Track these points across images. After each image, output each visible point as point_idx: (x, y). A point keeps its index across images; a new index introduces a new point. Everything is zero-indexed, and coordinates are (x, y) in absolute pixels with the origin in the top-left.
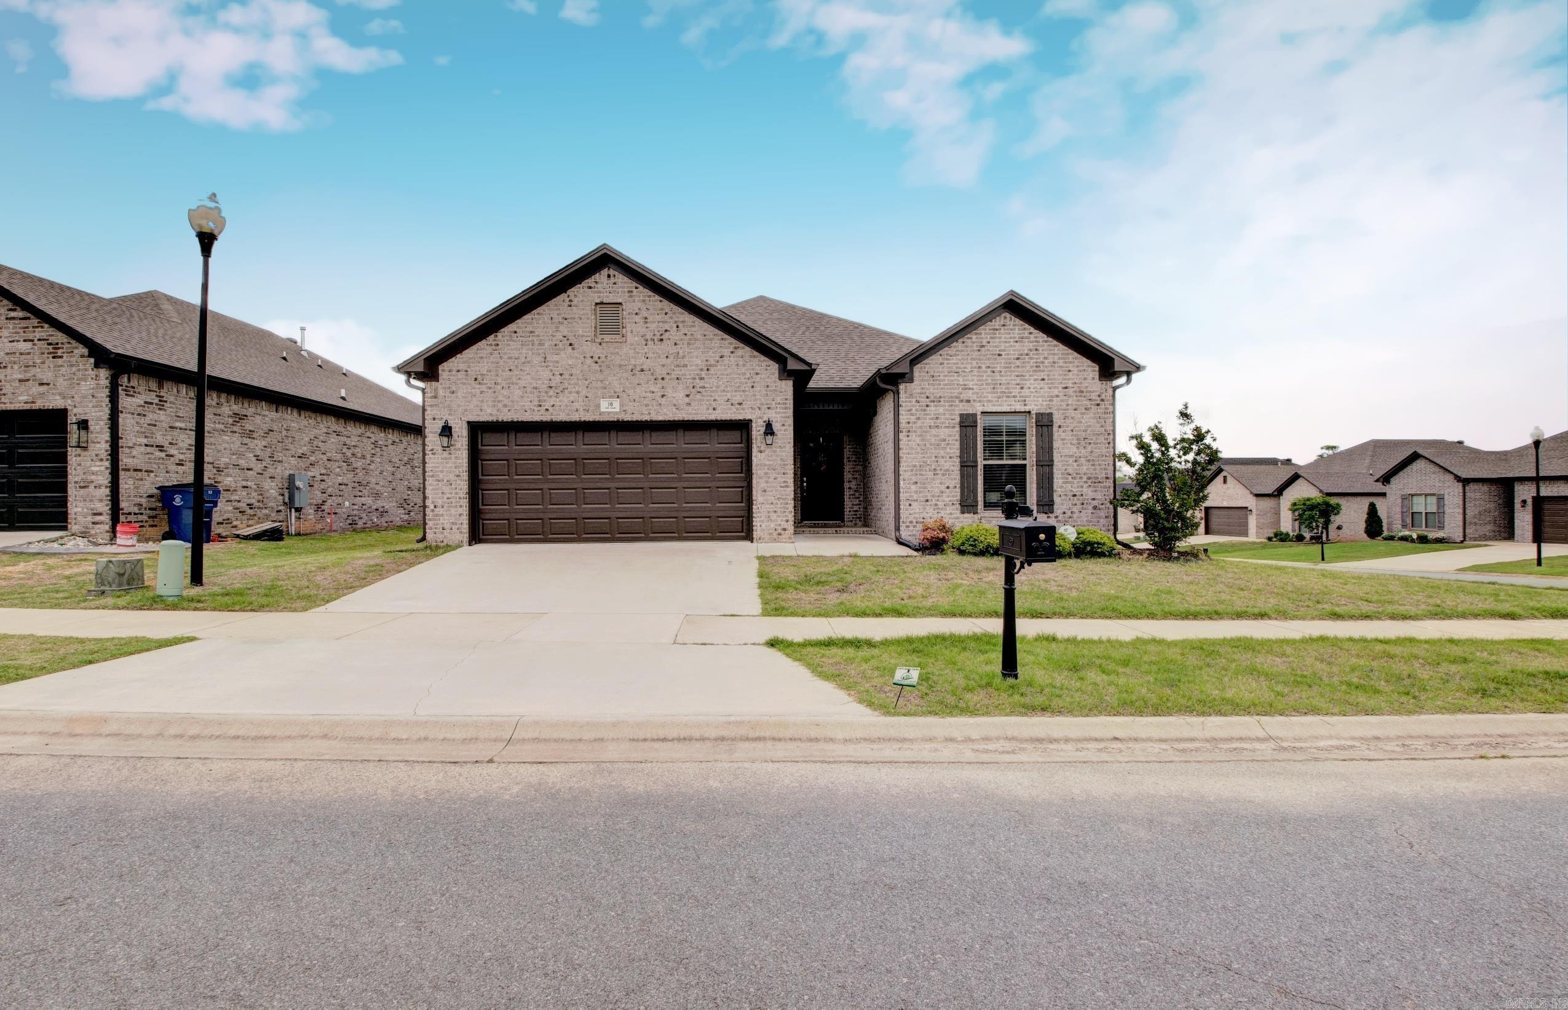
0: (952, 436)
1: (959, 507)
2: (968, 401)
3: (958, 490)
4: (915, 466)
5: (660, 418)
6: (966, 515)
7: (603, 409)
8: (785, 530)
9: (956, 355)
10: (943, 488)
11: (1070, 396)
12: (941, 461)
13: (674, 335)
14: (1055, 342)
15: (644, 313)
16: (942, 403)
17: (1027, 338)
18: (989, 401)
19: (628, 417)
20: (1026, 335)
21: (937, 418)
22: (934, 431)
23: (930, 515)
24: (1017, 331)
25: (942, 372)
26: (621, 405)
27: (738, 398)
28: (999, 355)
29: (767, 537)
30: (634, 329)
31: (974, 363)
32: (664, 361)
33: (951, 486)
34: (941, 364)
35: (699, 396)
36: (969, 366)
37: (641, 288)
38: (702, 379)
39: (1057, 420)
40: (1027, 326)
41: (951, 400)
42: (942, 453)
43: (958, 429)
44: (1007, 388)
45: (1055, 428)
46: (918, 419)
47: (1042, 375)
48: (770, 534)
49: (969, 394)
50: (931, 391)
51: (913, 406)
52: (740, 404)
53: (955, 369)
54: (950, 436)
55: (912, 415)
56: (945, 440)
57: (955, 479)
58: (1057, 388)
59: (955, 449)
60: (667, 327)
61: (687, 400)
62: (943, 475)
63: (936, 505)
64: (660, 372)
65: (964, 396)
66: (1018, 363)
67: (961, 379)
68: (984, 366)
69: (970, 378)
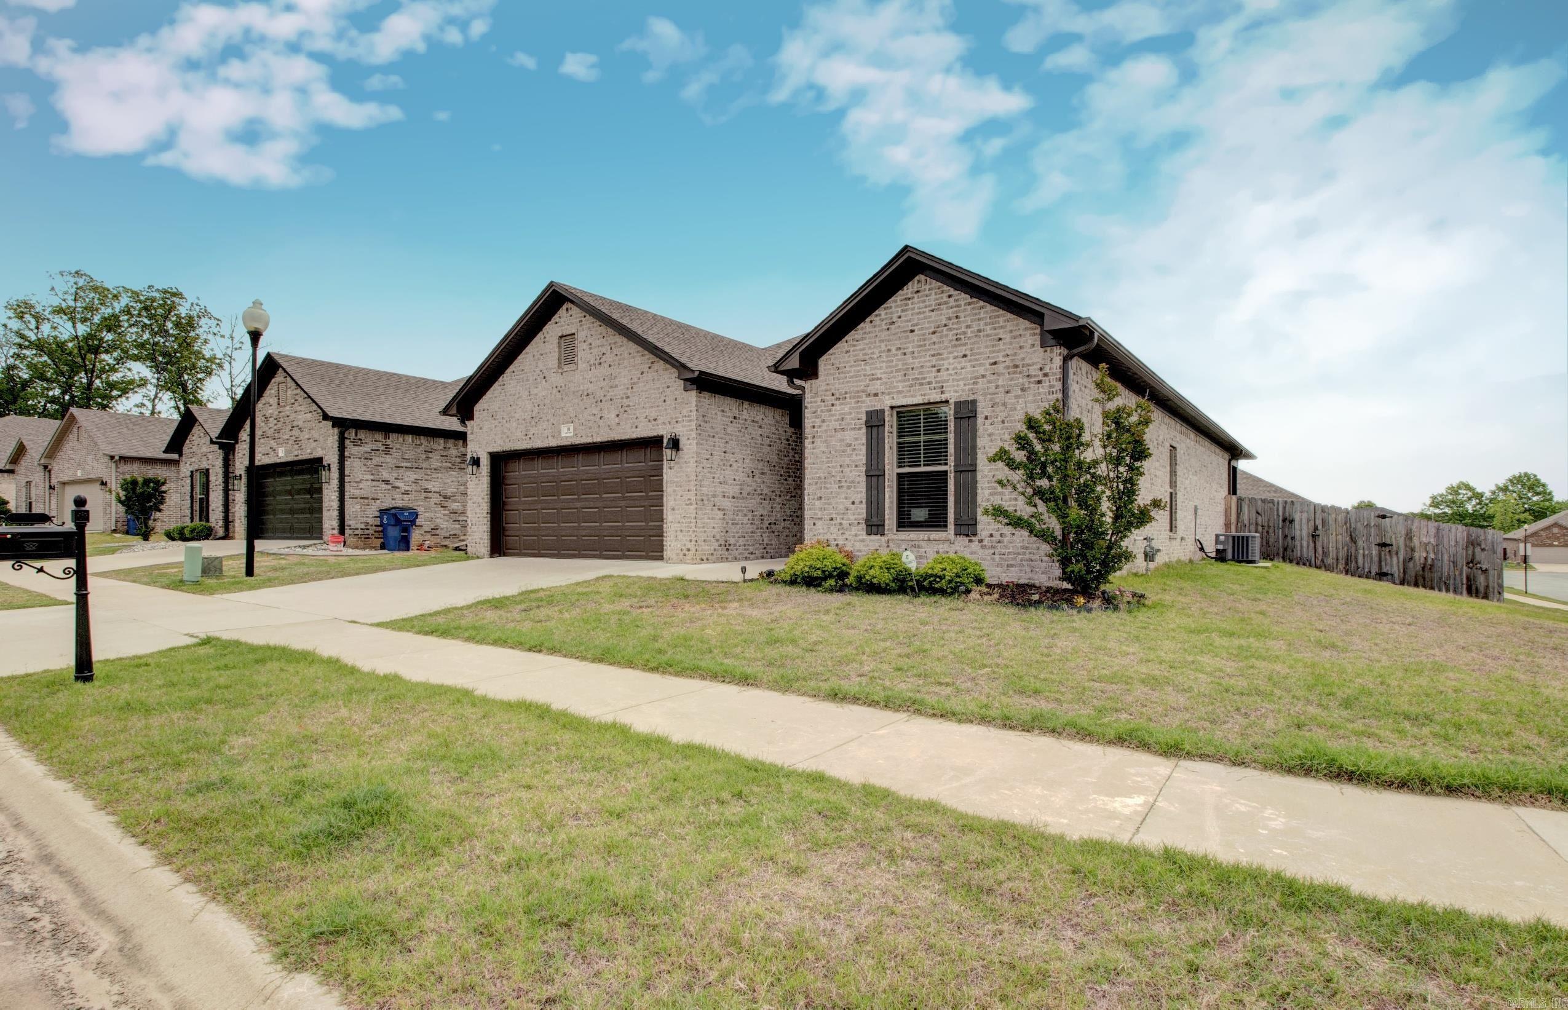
0: (858, 437)
1: (864, 526)
2: (876, 395)
3: (864, 506)
4: (820, 478)
5: (599, 440)
6: (873, 537)
7: (563, 435)
8: (689, 550)
9: (863, 339)
10: (848, 503)
11: (999, 375)
12: (847, 470)
13: (609, 358)
14: (982, 303)
15: (590, 340)
16: (848, 400)
17: (946, 303)
18: (900, 392)
19: (578, 441)
20: (945, 299)
21: (843, 419)
22: (839, 435)
23: (834, 536)
24: (933, 297)
25: (848, 362)
26: (575, 429)
27: (653, 415)
28: (912, 331)
29: (674, 557)
30: (584, 354)
31: (883, 345)
32: (602, 384)
33: (857, 501)
34: (847, 352)
35: (625, 415)
36: (876, 351)
37: (588, 316)
38: (628, 397)
39: (983, 409)
40: (946, 288)
41: (857, 396)
42: (847, 460)
43: (864, 430)
44: (921, 373)
45: (980, 420)
46: (823, 421)
47: (963, 350)
48: (678, 555)
49: (877, 386)
50: (839, 387)
51: (819, 407)
52: (655, 420)
53: (861, 357)
54: (856, 439)
55: (817, 417)
56: (850, 445)
57: (860, 493)
58: (981, 365)
59: (861, 456)
60: (603, 350)
61: (617, 420)
62: (849, 488)
63: (841, 524)
64: (600, 394)
65: (871, 389)
66: (934, 338)
67: (868, 368)
68: (893, 349)
69: (878, 365)
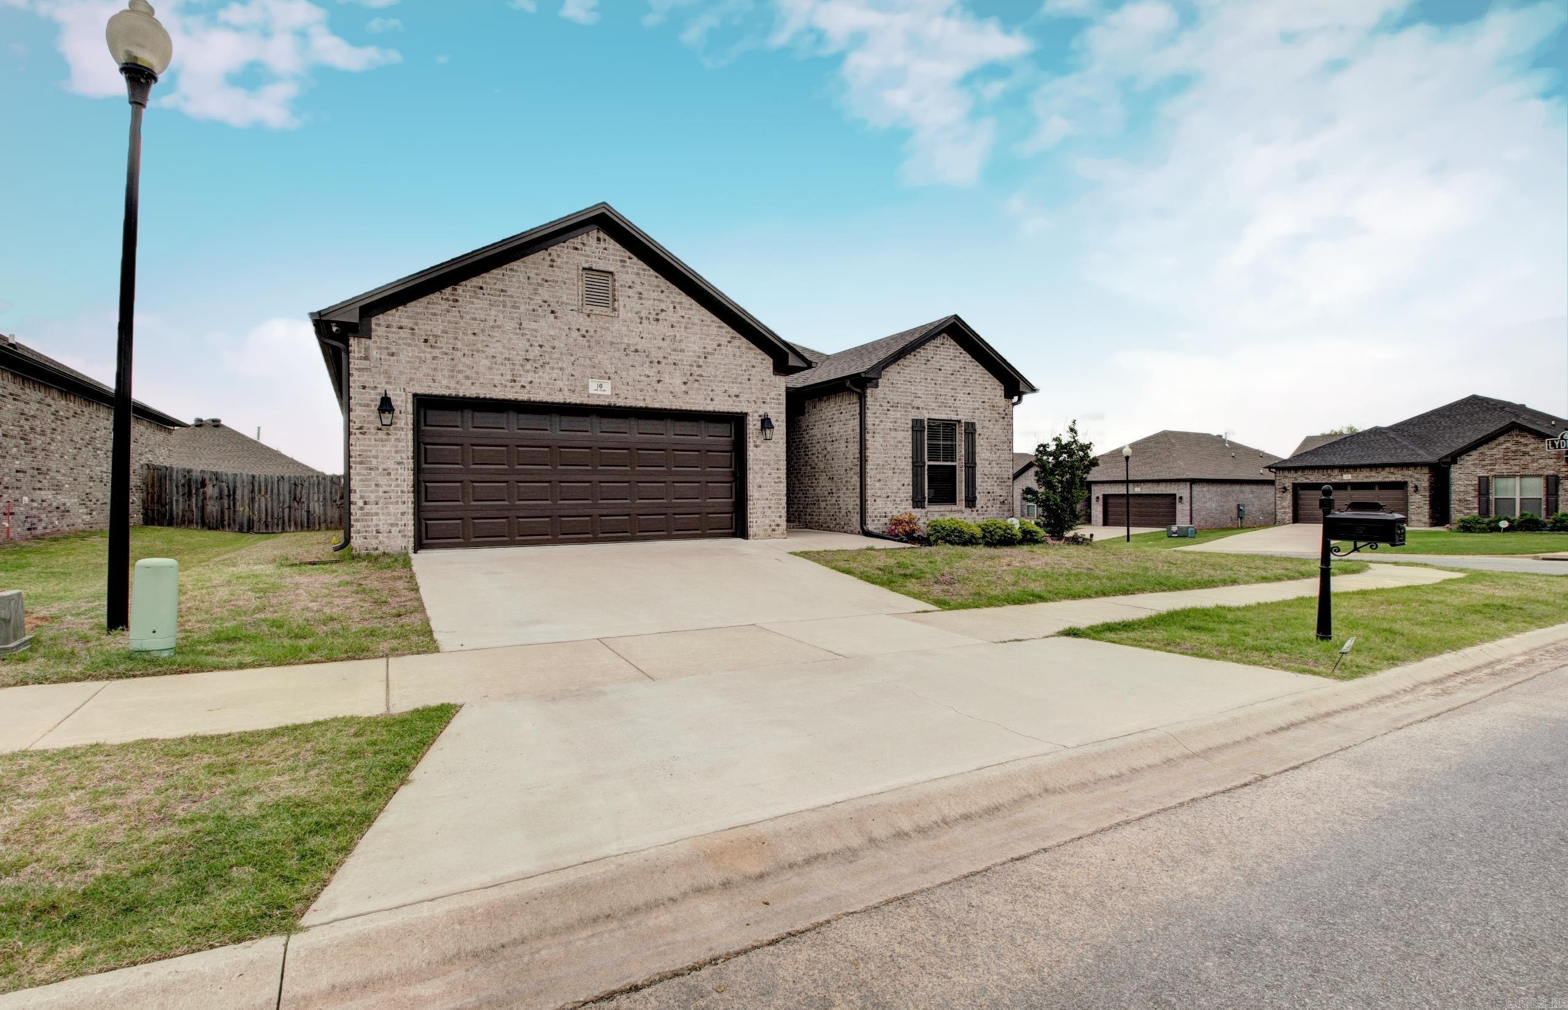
0: (906, 437)
1: (911, 502)
2: (918, 408)
3: (911, 487)
4: (879, 465)
5: (657, 405)
6: (917, 510)
7: (591, 391)
8: (778, 525)
9: (909, 366)
10: (899, 485)
11: (986, 409)
12: (899, 460)
13: (671, 316)
14: (977, 363)
15: (639, 288)
16: (899, 409)
17: (959, 357)
18: (933, 409)
19: (621, 402)
20: (958, 354)
21: (895, 422)
22: (893, 434)
23: (890, 509)
24: (951, 351)
25: (899, 380)
26: (613, 388)
27: (735, 390)
28: (940, 370)
29: (762, 533)
30: (626, 303)
31: (922, 374)
32: (661, 343)
33: (906, 483)
34: (899, 373)
35: (696, 385)
36: (918, 377)
37: (635, 259)
38: (699, 366)
39: (978, 427)
40: (958, 347)
41: (906, 406)
42: (899, 453)
43: (910, 432)
44: (945, 399)
45: (977, 436)
46: (881, 421)
47: (968, 390)
48: (765, 530)
49: (918, 403)
50: (891, 396)
51: (878, 409)
52: (737, 396)
53: (908, 379)
54: (905, 438)
55: (877, 417)
56: (901, 442)
57: (908, 478)
58: (977, 401)
59: (908, 451)
60: (663, 306)
61: (684, 388)
62: (900, 473)
63: (895, 500)
64: (656, 355)
65: (915, 404)
66: (953, 378)
67: (913, 388)
68: (929, 378)
69: (919, 388)
